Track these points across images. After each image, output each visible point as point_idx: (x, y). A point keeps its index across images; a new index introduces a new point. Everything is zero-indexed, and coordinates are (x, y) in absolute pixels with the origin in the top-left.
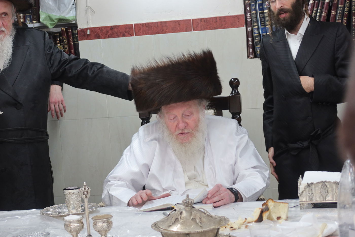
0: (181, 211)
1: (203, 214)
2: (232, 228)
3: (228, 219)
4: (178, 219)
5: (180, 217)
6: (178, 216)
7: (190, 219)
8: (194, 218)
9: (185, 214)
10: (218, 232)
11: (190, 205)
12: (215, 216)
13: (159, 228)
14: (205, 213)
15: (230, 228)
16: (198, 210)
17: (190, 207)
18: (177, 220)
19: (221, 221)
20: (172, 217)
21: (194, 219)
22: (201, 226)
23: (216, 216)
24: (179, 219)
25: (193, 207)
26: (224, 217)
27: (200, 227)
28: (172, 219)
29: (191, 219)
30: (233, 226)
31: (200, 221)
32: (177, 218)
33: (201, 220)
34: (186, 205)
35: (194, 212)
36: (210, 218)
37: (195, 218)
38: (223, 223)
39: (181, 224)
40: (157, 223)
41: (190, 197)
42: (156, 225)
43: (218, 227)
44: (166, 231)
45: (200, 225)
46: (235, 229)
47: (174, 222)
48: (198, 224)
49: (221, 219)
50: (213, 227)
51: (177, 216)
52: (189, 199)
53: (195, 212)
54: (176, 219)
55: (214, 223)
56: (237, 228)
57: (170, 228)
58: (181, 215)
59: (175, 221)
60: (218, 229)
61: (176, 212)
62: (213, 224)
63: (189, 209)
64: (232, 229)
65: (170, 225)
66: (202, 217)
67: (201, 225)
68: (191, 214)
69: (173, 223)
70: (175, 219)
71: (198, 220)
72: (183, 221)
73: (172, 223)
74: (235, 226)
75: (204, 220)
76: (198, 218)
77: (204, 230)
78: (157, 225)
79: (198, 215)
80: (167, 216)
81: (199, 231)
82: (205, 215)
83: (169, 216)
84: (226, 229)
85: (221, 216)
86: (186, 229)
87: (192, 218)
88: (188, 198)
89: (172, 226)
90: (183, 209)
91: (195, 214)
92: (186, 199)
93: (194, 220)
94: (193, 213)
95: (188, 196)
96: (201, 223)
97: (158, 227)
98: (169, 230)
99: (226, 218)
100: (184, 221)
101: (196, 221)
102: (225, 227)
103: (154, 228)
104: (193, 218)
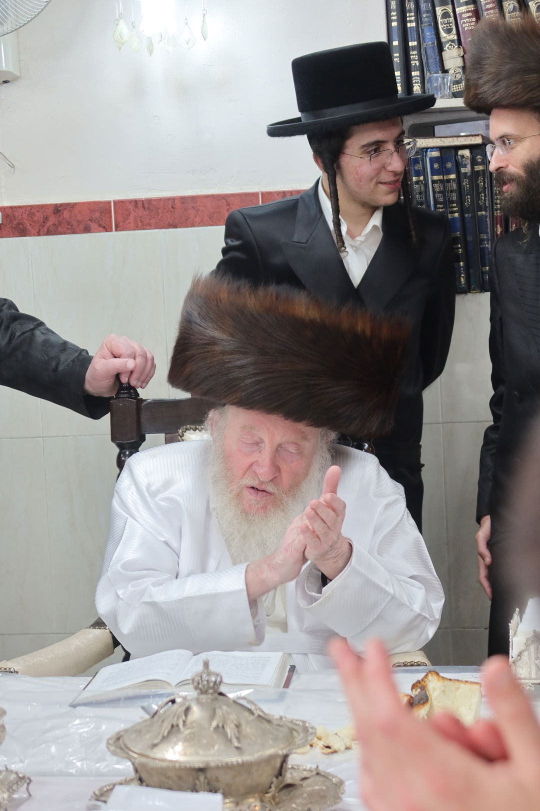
0: (187, 704)
1: (247, 714)
2: (328, 747)
3: (312, 728)
4: (178, 726)
5: (184, 722)
6: (178, 717)
7: (209, 729)
8: (220, 725)
9: (197, 712)
10: (284, 765)
11: (211, 688)
12: (281, 718)
13: (126, 750)
14: (250, 711)
15: (323, 749)
16: (234, 702)
17: (212, 694)
18: (175, 729)
19: (295, 734)
20: (163, 721)
21: (220, 729)
22: (237, 748)
23: (284, 719)
24: (181, 726)
25: (221, 694)
26: (304, 722)
27: (235, 750)
28: (161, 726)
29: (212, 729)
30: (330, 745)
31: (237, 734)
32: (175, 724)
33: (239, 732)
34: (201, 690)
35: (221, 708)
36: (267, 725)
37: (223, 727)
38: (299, 738)
39: (186, 740)
40: (122, 733)
41: (212, 668)
42: (118, 739)
43: (285, 752)
44: (144, 760)
45: (236, 744)
46: (335, 752)
47: (166, 734)
48: (230, 741)
49: (295, 727)
50: (270, 751)
51: (175, 719)
52: (209, 674)
53: (224, 708)
54: (173, 726)
55: (276, 739)
56: (343, 748)
57: (155, 750)
58: (186, 715)
59: (169, 733)
60: (285, 758)
61: (175, 706)
62: (271, 742)
63: (209, 701)
64: (328, 750)
65: (156, 741)
66: (243, 723)
67: (239, 745)
68: (213, 715)
69: (164, 738)
70: (169, 727)
71: (230, 731)
72: (189, 734)
73: (160, 737)
74: (336, 744)
75: (248, 730)
76: (233, 726)
77: (247, 758)
78: (121, 740)
79: (233, 717)
80: (152, 715)
81: (232, 762)
82: (252, 718)
83: (156, 717)
84: (314, 748)
85: (296, 720)
86: (197, 754)
87: (214, 724)
88: (206, 671)
89: (160, 746)
90: (192, 700)
91: (223, 714)
92: (203, 672)
93: (221, 730)
94: (219, 712)
95: (206, 665)
96: (238, 739)
97: (123, 746)
98: (152, 755)
99: (307, 725)
100: (194, 733)
101: (225, 734)
102: (311, 746)
103: (112, 748)
104: (218, 726)
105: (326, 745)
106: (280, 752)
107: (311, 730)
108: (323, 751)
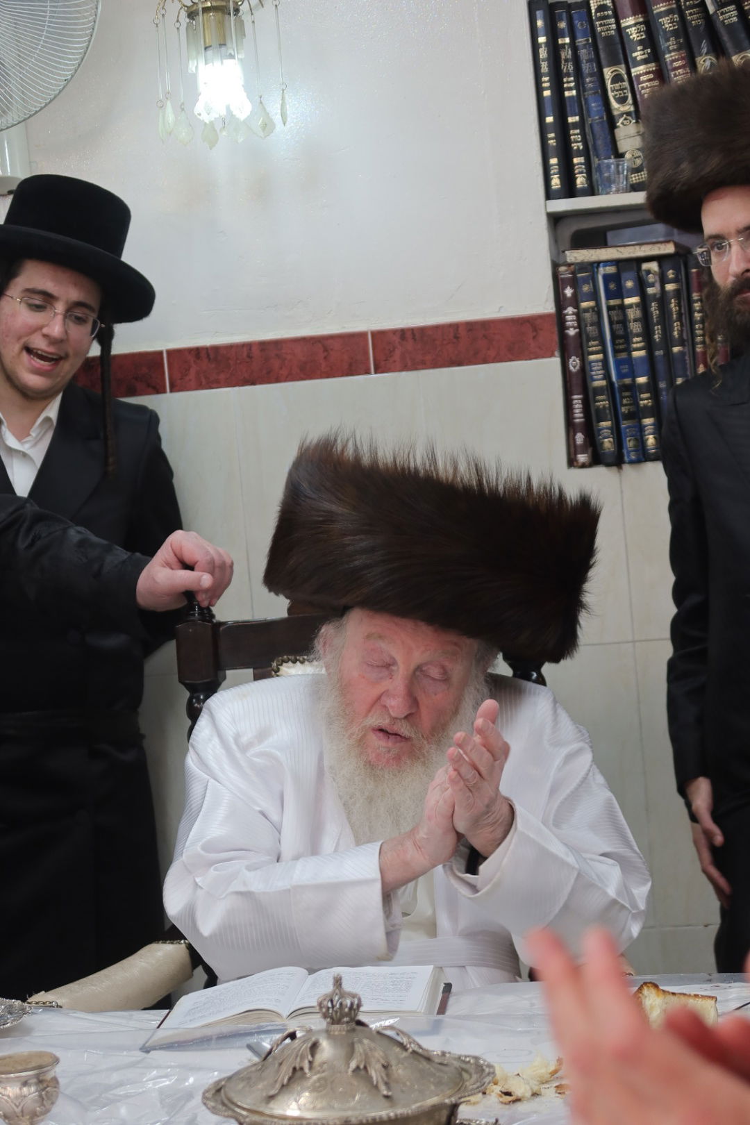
0: (313, 1039)
1: (398, 1050)
2: (508, 1094)
3: (489, 1066)
4: (302, 1069)
5: (311, 1063)
6: (302, 1058)
7: (347, 1072)
8: (362, 1067)
9: (327, 1049)
10: (453, 1118)
11: (347, 1015)
12: (444, 1054)
13: (232, 1107)
14: (403, 1047)
15: (501, 1096)
16: (378, 1033)
17: (347, 1022)
18: (298, 1074)
19: (465, 1076)
20: (281, 1064)
21: (361, 1072)
22: (387, 1097)
23: (448, 1055)
24: (306, 1070)
25: (360, 1023)
26: (476, 1058)
27: (384, 1100)
28: (278, 1071)
29: (350, 1070)
30: (510, 1090)
31: (385, 1079)
32: (298, 1068)
33: (388, 1075)
34: (332, 1018)
35: (360, 1042)
36: (424, 1065)
37: (365, 1068)
38: (470, 1083)
39: (314, 1089)
40: (223, 1083)
41: (347, 987)
42: (219, 1091)
43: (453, 1100)
44: (256, 1118)
45: (385, 1093)
46: (518, 1100)
47: (285, 1081)
48: (376, 1087)
49: (464, 1066)
50: (433, 1100)
51: (298, 1059)
52: (343, 995)
53: (366, 1041)
54: (294, 1069)
55: (439, 1083)
56: (528, 1094)
57: (272, 1105)
58: (313, 1055)
59: (290, 1079)
60: (454, 1108)
61: (296, 1041)
62: (433, 1087)
63: (344, 1033)
64: (509, 1098)
65: (272, 1093)
66: (393, 1062)
67: (390, 1094)
68: (351, 1052)
69: (283, 1086)
70: (291, 1070)
71: (375, 1073)
72: (319, 1080)
73: (278, 1086)
74: (519, 1089)
75: (400, 1071)
76: (379, 1066)
77: (401, 1111)
78: (222, 1091)
79: (379, 1054)
80: (263, 1056)
81: (381, 1117)
82: (405, 1054)
83: (270, 1059)
84: (488, 1096)
85: (466, 1057)
86: (332, 1108)
87: (353, 1065)
88: (337, 991)
89: (279, 1097)
90: (319, 1032)
91: (364, 1050)
92: (334, 993)
93: (363, 1072)
94: (359, 1048)
95: (338, 982)
96: (386, 1084)
97: (226, 1102)
98: (268, 1112)
99: (482, 1062)
100: (324, 1079)
101: (369, 1079)
102: (484, 1093)
103: (212, 1104)
104: (358, 1068)
105: (504, 1090)
106: (447, 1101)
107: (487, 1070)
108: (501, 1099)
